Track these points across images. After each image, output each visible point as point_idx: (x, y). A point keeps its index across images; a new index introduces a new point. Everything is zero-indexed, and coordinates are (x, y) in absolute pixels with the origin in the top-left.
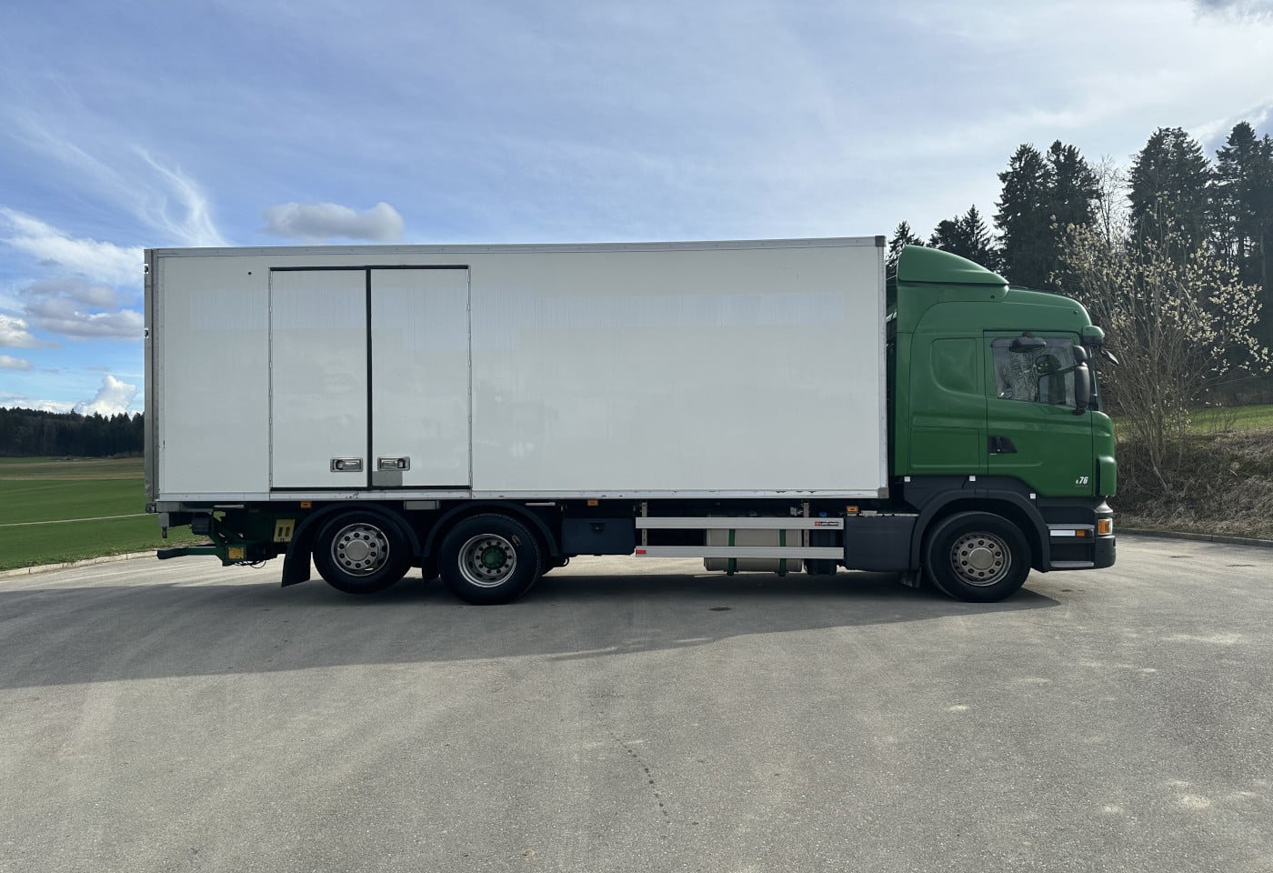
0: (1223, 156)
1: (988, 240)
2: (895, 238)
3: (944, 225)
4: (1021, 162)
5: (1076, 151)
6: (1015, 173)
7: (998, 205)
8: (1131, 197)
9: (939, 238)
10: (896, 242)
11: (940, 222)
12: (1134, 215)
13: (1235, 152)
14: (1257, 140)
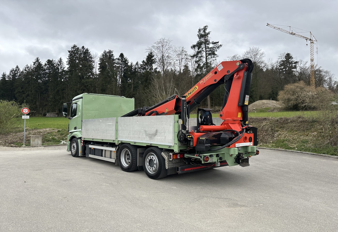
0: (119, 59)
1: (65, 67)
2: (35, 61)
3: (49, 60)
4: (74, 49)
5: (88, 50)
6: (72, 52)
7: (67, 59)
8: (99, 64)
9: (47, 64)
10: (35, 62)
11: (48, 59)
12: (100, 68)
13: (121, 59)
14: (125, 57)
